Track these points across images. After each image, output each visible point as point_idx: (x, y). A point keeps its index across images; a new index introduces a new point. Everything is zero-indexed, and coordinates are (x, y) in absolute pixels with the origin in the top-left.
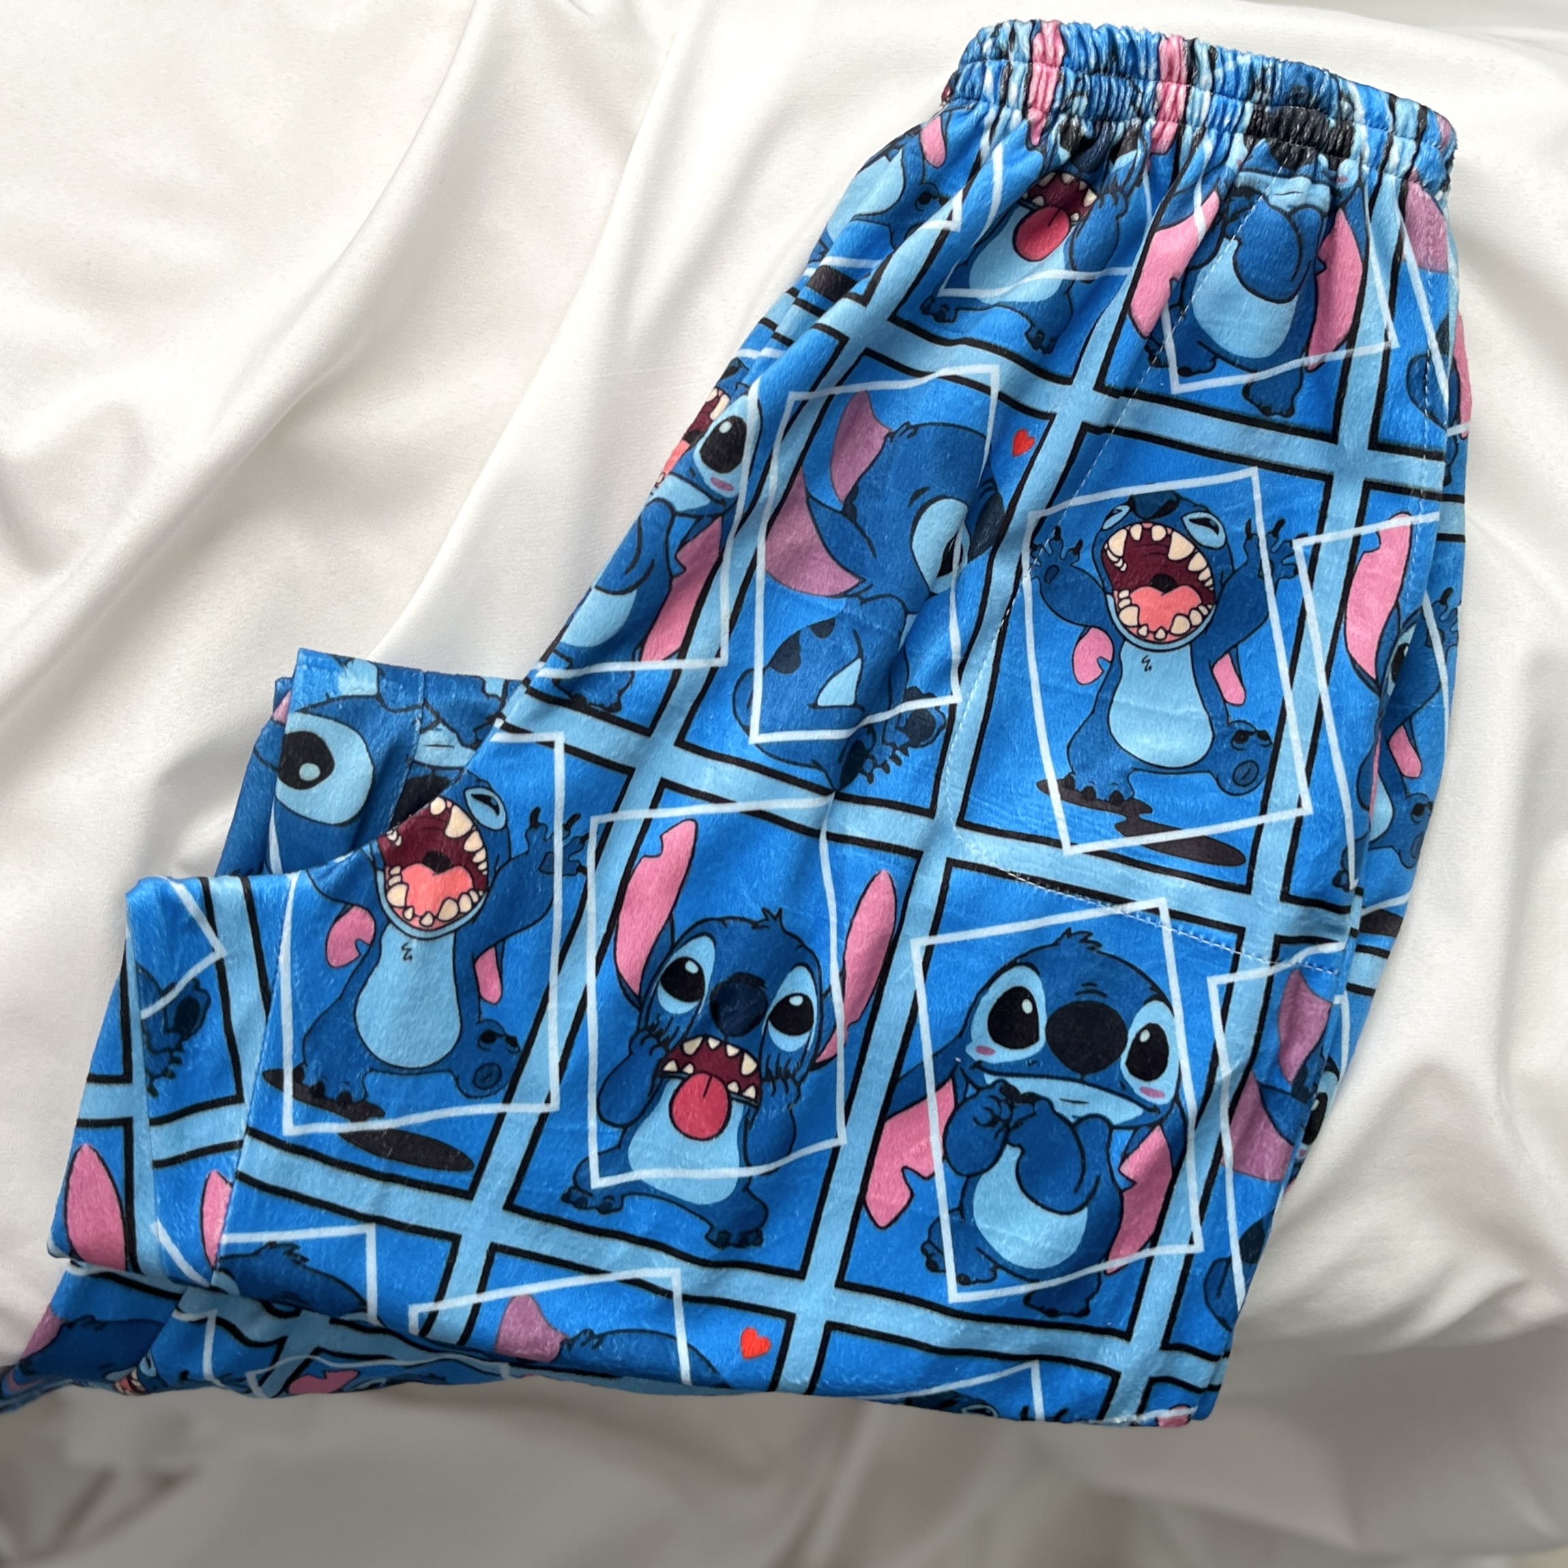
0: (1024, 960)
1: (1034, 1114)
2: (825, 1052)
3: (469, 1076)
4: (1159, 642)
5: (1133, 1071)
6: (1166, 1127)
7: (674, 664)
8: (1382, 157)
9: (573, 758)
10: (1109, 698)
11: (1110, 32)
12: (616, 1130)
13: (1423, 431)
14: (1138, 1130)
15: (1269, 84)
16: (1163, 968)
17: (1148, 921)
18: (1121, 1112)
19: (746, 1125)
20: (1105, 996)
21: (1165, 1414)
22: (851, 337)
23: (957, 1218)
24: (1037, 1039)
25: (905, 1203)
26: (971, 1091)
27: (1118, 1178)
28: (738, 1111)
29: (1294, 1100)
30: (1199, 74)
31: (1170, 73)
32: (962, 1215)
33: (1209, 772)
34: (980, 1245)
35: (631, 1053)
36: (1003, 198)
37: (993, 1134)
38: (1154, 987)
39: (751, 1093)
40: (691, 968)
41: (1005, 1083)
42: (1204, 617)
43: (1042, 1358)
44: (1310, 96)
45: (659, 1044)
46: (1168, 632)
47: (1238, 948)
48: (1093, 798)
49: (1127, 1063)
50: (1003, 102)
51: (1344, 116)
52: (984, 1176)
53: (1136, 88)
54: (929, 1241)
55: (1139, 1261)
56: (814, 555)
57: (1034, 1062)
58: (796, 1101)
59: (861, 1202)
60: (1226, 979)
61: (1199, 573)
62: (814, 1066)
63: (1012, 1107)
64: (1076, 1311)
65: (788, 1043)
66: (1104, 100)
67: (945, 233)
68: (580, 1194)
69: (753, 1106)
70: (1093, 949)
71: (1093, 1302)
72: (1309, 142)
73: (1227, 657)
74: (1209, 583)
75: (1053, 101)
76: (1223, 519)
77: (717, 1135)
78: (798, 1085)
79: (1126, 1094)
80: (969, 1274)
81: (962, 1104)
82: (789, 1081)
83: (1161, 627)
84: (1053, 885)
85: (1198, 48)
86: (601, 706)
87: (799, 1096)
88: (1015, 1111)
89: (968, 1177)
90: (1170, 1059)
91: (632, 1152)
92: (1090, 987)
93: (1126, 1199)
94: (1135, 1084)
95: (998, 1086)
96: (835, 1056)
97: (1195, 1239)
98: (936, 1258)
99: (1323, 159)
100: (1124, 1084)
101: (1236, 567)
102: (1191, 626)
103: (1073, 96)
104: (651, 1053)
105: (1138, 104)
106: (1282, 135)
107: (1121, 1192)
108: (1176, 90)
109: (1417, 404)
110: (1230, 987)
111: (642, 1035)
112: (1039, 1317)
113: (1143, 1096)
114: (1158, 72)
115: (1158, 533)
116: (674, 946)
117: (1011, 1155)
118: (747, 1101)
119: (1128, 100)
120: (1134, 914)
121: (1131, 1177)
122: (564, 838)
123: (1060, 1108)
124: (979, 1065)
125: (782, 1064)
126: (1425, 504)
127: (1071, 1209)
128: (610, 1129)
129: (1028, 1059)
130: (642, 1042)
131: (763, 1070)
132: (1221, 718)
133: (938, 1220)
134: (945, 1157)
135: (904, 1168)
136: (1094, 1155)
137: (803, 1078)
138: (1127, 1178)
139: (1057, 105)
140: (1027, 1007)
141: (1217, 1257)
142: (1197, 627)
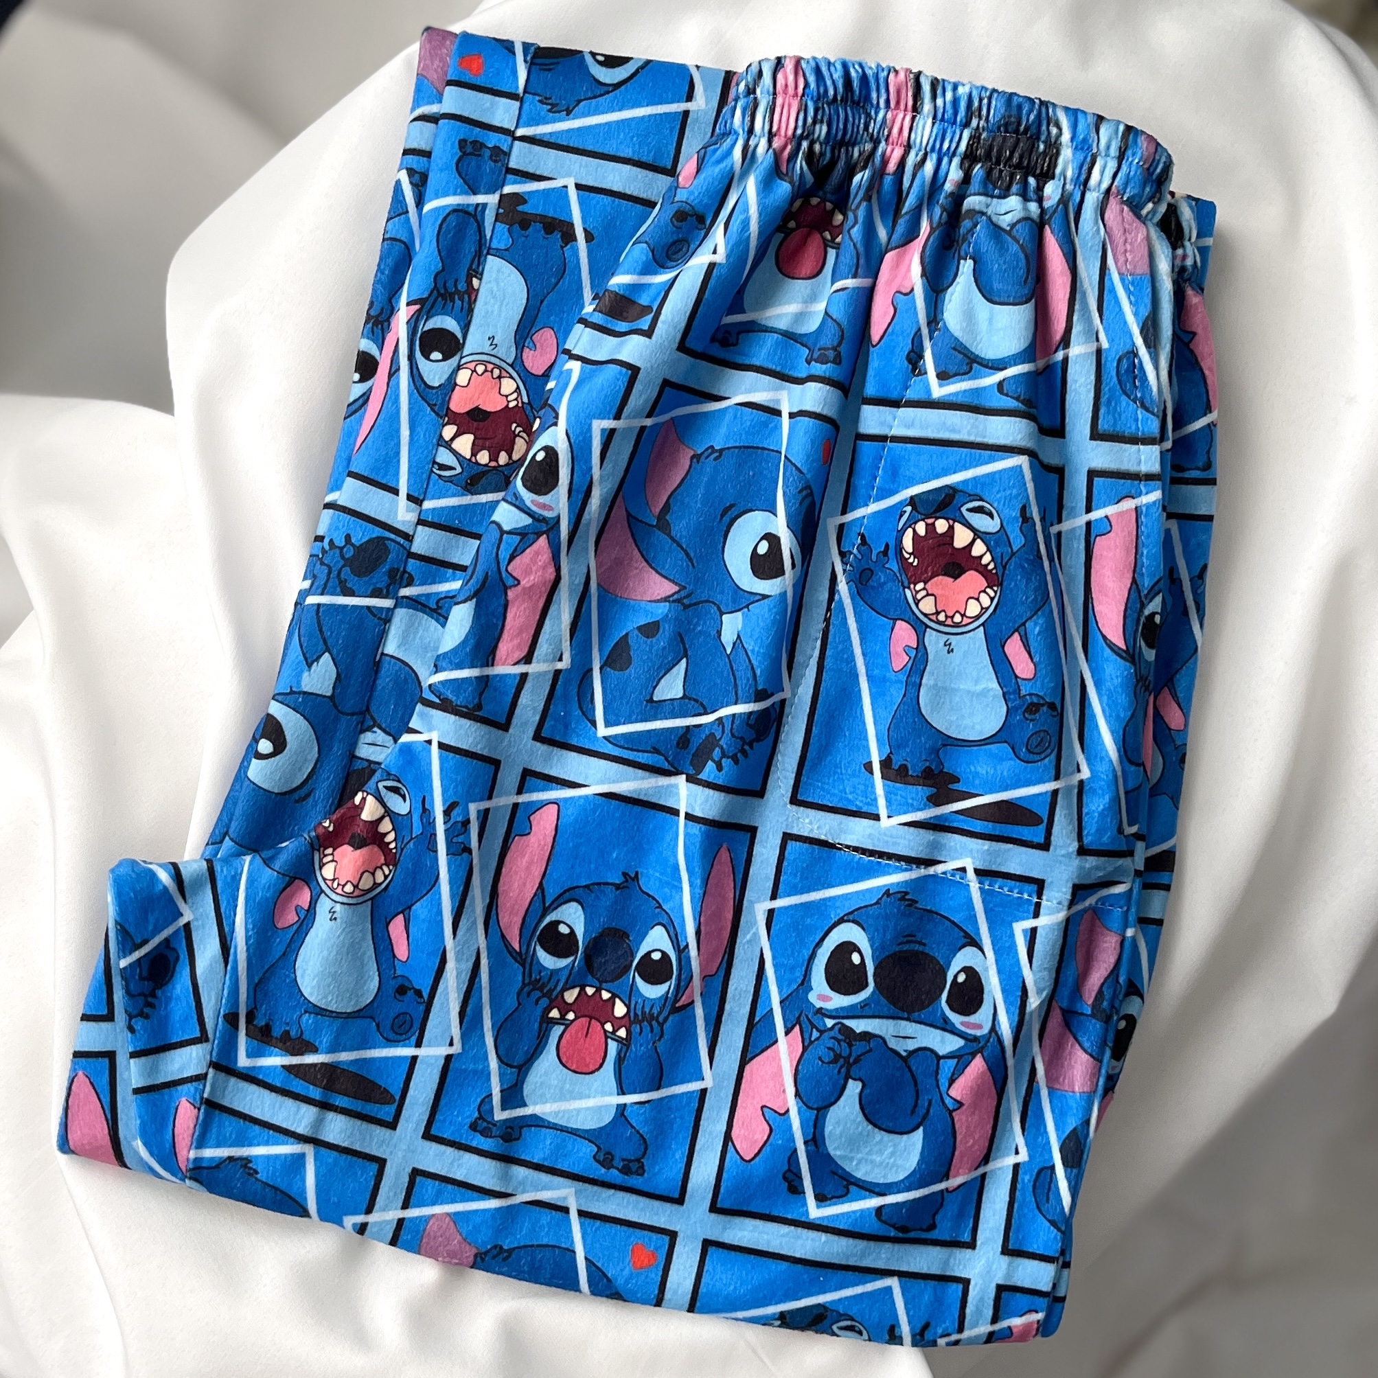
0: (851, 917)
1: (870, 1050)
2: (684, 998)
3: (388, 1023)
4: (957, 625)
5: (952, 1008)
6: (985, 1054)
7: (522, 669)
8: (1083, 177)
9: (445, 753)
10: (918, 681)
11: (845, 66)
12: (514, 1070)
13: (1137, 420)
14: (961, 1059)
15: (984, 112)
16: (973, 918)
17: (958, 878)
18: (946, 1044)
19: (620, 1060)
20: (924, 945)
21: (1016, 1322)
22: (642, 367)
23: (812, 1148)
24: (867, 985)
25: (765, 1138)
26: (815, 1034)
27: (948, 1101)
28: (613, 1047)
29: (1094, 1021)
30: (922, 104)
31: (898, 103)
32: (816, 1146)
33: (1006, 742)
34: (833, 1167)
35: (519, 1004)
36: (759, 228)
37: (836, 1071)
38: (967, 935)
39: (622, 1033)
40: (563, 929)
41: (842, 1024)
42: (992, 599)
43: (901, 1274)
44: (1019, 124)
45: (544, 996)
46: (963, 615)
47: (1040, 896)
48: (907, 775)
49: (947, 1002)
50: (751, 131)
51: (1053, 140)
52: (832, 1108)
53: (868, 115)
54: (789, 1170)
55: (976, 1178)
56: (635, 565)
57: (865, 1005)
58: (659, 1040)
59: (728, 1137)
60: (1030, 923)
61: (981, 557)
62: (675, 1010)
63: (850, 1045)
64: (924, 1227)
65: (652, 992)
66: (841, 126)
67: (712, 266)
68: (485, 1124)
69: (625, 1044)
70: (910, 905)
71: (938, 1218)
72: (1019, 166)
73: (1016, 635)
74: (991, 566)
75: (796, 128)
76: (995, 505)
77: (598, 1069)
78: (661, 1025)
79: (947, 1027)
80: (826, 1193)
81: (809, 1045)
82: (654, 1023)
83: (957, 612)
84: (872, 853)
85: (922, 79)
86: (466, 707)
87: (662, 1036)
88: (853, 1048)
89: (819, 1110)
90: (985, 996)
91: (528, 1089)
92: (910, 938)
93: (956, 1119)
94: (956, 1019)
95: (837, 1028)
96: (693, 1002)
97: (1020, 1150)
98: (796, 1183)
99: (1032, 181)
100: (946, 1020)
101: (1015, 549)
102: (982, 608)
103: (814, 122)
104: (537, 1003)
105: (871, 131)
106: (994, 160)
107: (951, 1112)
108: (901, 119)
109: (1129, 397)
110: (1034, 931)
111: (527, 989)
112: (893, 1233)
113: (963, 1029)
114: (888, 101)
115: (941, 526)
116: (546, 911)
117: (854, 1088)
118: (619, 1040)
119: (862, 126)
120: (944, 873)
121: (958, 1098)
122: (445, 823)
123: (892, 1044)
124: (820, 1011)
125: (647, 1010)
126: (1145, 486)
127: (910, 1129)
128: (509, 1070)
129: (860, 1003)
130: (529, 994)
131: (632, 1014)
132: (1014, 693)
133: (795, 1150)
134: (797, 1094)
135: (762, 1107)
136: (925, 1082)
137: (666, 1019)
138: (955, 1100)
139: (799, 131)
140: (856, 958)
141: (1042, 1165)
142: (987, 609)
